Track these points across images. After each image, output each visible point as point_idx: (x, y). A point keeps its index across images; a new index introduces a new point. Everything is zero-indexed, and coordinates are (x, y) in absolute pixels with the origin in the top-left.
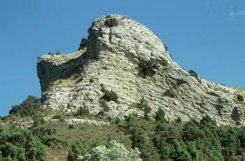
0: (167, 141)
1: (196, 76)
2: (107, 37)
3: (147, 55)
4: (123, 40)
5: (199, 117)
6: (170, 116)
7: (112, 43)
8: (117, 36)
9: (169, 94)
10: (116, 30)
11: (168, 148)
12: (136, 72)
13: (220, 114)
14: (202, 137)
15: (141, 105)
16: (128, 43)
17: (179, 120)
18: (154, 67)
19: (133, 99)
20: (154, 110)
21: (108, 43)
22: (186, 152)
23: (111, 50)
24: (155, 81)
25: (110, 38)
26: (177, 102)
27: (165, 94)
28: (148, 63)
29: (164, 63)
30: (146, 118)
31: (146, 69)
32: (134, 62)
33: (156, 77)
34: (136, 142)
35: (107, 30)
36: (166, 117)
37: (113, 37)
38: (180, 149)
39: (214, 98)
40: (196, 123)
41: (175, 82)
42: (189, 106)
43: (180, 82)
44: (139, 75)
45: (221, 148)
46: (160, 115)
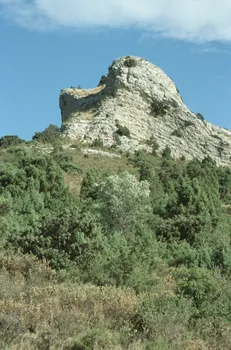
0: (171, 176)
1: (202, 119)
2: (125, 76)
3: (160, 96)
4: (140, 80)
5: (202, 157)
6: (176, 154)
7: (129, 83)
8: (134, 76)
9: (176, 133)
10: (134, 70)
11: (172, 183)
12: (149, 111)
13: (220, 156)
14: (203, 175)
15: (151, 142)
16: (144, 83)
17: (183, 159)
18: (165, 108)
19: (144, 136)
20: (162, 147)
21: (125, 82)
22: (190, 187)
23: (127, 88)
24: (165, 121)
25: (128, 78)
26: (183, 142)
27: (173, 134)
28: (161, 104)
29: (175, 104)
30: (154, 154)
31: (158, 109)
32: (148, 102)
33: (167, 117)
34: (143, 175)
35: (125, 70)
36: (172, 154)
37: (131, 77)
38: (184, 185)
39: (217, 141)
40: (199, 162)
41: (183, 123)
42: (194, 146)
43: (188, 124)
44: (151, 114)
45: (219, 186)
46: (166, 152)
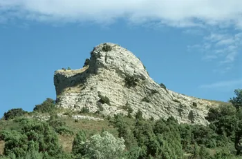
0: (143, 133)
1: (165, 88)
2: (103, 58)
3: (131, 72)
4: (115, 61)
5: (166, 117)
6: (146, 116)
7: (107, 63)
8: (110, 58)
9: (145, 100)
10: (110, 53)
11: (144, 138)
12: (123, 84)
13: (180, 115)
14: (168, 131)
15: (126, 107)
16: (118, 63)
17: (152, 119)
18: (136, 80)
19: (120, 103)
20: (135, 111)
21: (104, 63)
22: (156, 141)
23: (106, 68)
24: (136, 90)
25: (106, 59)
26: (151, 106)
27: (143, 100)
28: (132, 78)
29: (143, 78)
30: (129, 116)
31: (130, 82)
32: (122, 77)
33: (137, 87)
34: (121, 133)
35: (103, 54)
36: (143, 116)
37: (108, 59)
38: (152, 139)
39: (177, 104)
40: (164, 121)
41: (150, 92)
42: (160, 109)
43: (154, 92)
44: (125, 86)
45: (180, 139)
46: (139, 115)
